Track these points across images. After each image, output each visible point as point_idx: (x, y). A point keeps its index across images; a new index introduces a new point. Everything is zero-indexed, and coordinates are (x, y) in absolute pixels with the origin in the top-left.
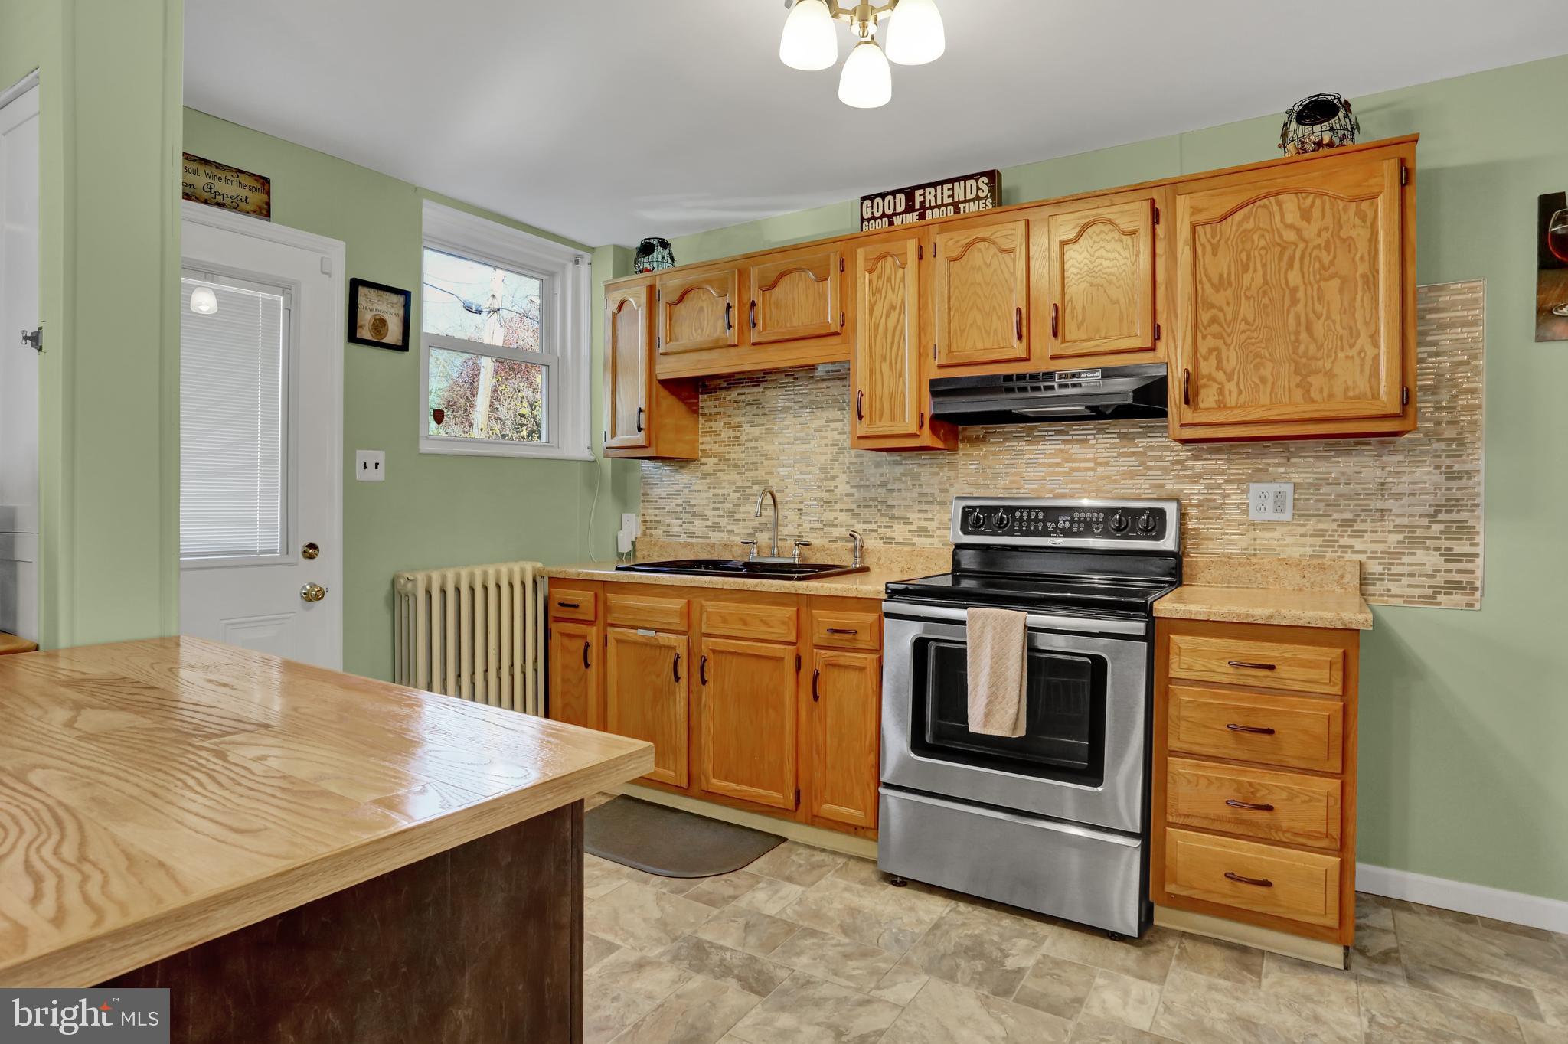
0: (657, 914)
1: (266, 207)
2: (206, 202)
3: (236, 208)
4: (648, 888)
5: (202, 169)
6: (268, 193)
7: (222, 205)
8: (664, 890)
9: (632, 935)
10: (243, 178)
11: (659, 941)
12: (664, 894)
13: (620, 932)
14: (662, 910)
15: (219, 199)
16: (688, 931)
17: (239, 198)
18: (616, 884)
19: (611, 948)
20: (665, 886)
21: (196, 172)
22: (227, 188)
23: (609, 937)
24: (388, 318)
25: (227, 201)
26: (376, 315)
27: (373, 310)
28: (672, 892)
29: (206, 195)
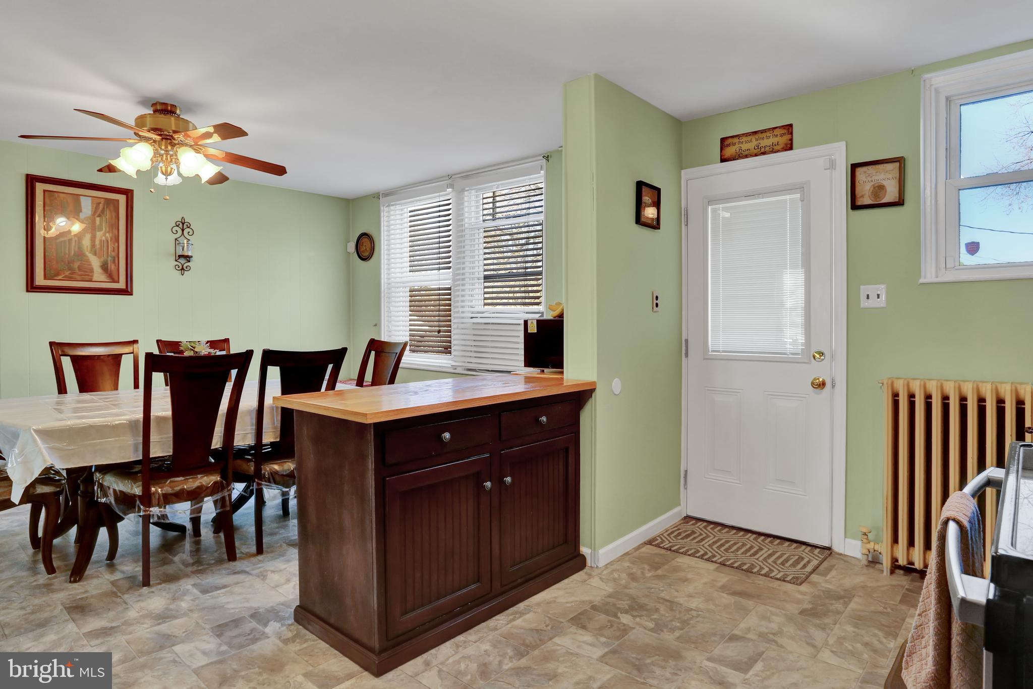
1: (790, 142)
2: (756, 155)
3: (773, 151)
5: (753, 138)
6: (792, 133)
7: (764, 153)
10: (777, 132)
15: (763, 150)
17: (774, 144)
21: (751, 141)
22: (766, 142)
24: (885, 183)
25: (767, 149)
26: (873, 185)
27: (872, 181)
29: (756, 151)
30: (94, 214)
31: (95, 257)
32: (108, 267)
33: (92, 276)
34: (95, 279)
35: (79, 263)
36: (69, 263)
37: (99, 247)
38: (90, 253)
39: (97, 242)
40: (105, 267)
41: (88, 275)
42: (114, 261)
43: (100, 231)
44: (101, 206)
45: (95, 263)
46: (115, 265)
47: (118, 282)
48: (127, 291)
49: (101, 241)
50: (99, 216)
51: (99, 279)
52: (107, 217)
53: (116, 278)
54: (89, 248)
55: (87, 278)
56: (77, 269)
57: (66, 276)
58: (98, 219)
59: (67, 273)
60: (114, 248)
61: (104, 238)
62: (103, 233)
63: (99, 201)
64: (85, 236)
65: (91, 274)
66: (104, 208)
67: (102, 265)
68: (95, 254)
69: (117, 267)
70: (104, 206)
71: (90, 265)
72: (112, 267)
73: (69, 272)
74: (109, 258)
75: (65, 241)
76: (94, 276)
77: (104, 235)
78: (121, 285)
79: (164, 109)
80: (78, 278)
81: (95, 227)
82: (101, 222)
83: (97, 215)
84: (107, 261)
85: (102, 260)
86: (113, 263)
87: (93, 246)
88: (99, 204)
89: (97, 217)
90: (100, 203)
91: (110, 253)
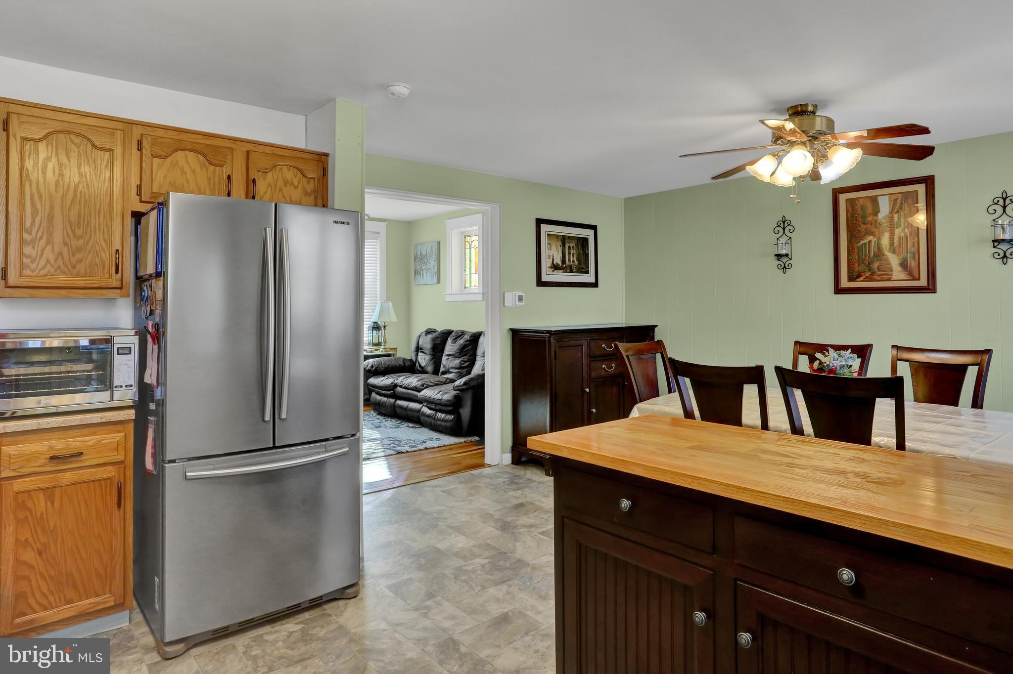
0: (518, 544)
4: (518, 557)
8: (510, 554)
9: (532, 537)
11: (520, 533)
12: (511, 553)
13: (537, 539)
14: (514, 545)
16: (505, 535)
18: (536, 561)
19: (542, 533)
20: (508, 556)
23: (542, 537)
28: (506, 553)
30: (891, 212)
31: (894, 255)
32: (907, 264)
33: (891, 275)
34: (894, 278)
35: (878, 263)
36: (869, 264)
37: (898, 244)
38: (889, 252)
39: (896, 240)
40: (904, 265)
41: (887, 275)
42: (914, 258)
43: (899, 228)
44: (899, 201)
45: (894, 261)
46: (915, 261)
47: (919, 279)
48: (930, 288)
49: (899, 238)
50: (898, 212)
51: (899, 276)
52: (906, 212)
53: (917, 276)
54: (888, 247)
55: (886, 277)
56: (877, 270)
57: (867, 278)
58: (896, 216)
59: (868, 274)
60: (913, 243)
61: (902, 234)
62: (902, 230)
63: (896, 197)
64: (884, 235)
65: (889, 273)
66: (901, 204)
67: (901, 262)
68: (894, 252)
69: (917, 263)
70: (902, 200)
71: (890, 264)
72: (912, 263)
73: (869, 273)
74: (909, 255)
75: (865, 244)
76: (893, 275)
77: (903, 231)
78: (923, 282)
79: (798, 111)
80: (878, 278)
81: (894, 224)
82: (899, 218)
83: (895, 212)
84: (907, 258)
85: (901, 257)
86: (913, 259)
87: (892, 244)
88: (896, 200)
89: (895, 214)
90: (898, 199)
91: (910, 249)
